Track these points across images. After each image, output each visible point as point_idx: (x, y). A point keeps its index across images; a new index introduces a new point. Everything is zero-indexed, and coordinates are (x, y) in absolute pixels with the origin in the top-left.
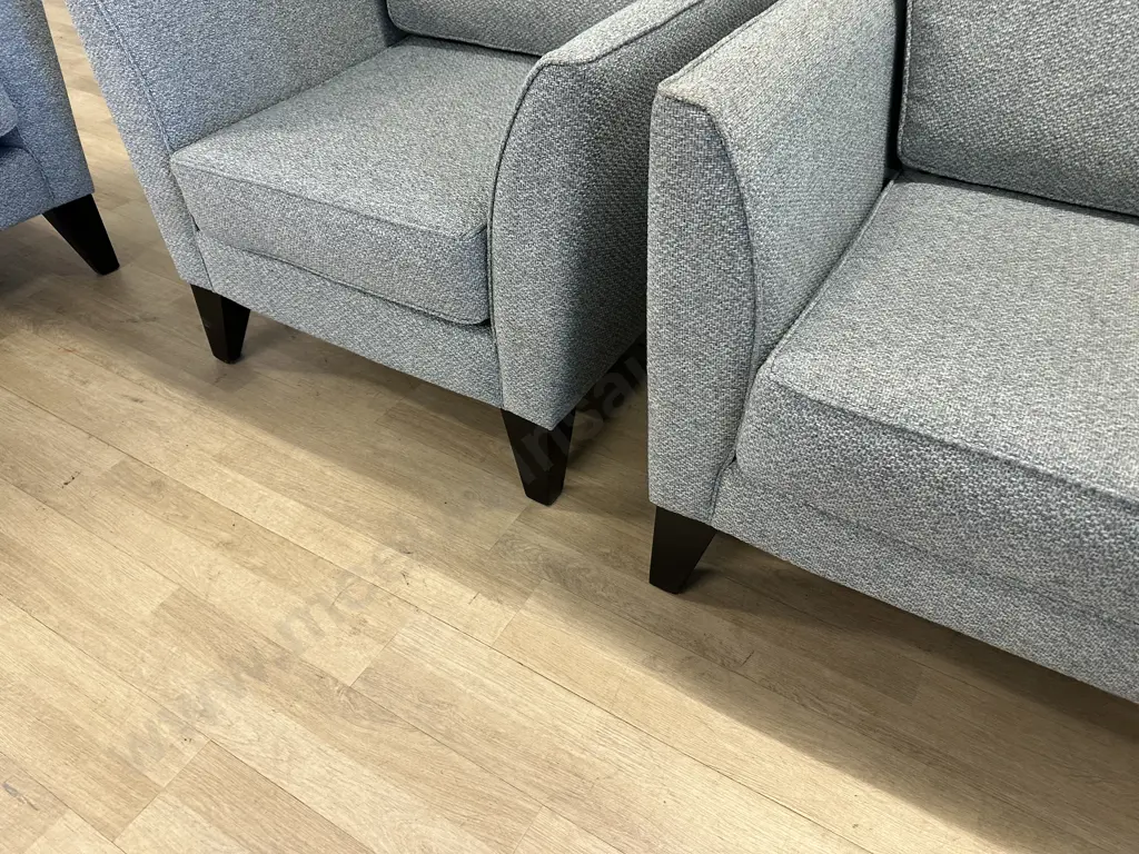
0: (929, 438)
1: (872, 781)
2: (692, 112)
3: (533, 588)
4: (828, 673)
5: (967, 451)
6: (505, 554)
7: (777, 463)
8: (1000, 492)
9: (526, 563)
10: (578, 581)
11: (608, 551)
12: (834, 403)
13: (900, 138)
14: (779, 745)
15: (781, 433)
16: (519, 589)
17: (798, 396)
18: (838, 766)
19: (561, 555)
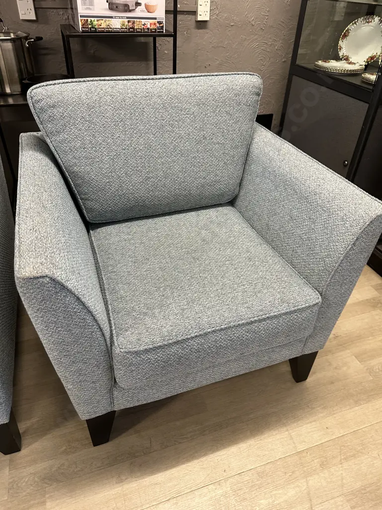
0: (187, 339)
1: (218, 449)
2: (41, 280)
3: (44, 496)
4: (178, 423)
5: (201, 335)
6: (17, 493)
7: (139, 378)
8: (216, 341)
9: (32, 488)
10: (62, 473)
11: (64, 448)
12: (151, 347)
13: (86, 215)
14: (184, 466)
15: (136, 368)
16: (38, 503)
17: (136, 352)
18: (205, 455)
19: (45, 469)
